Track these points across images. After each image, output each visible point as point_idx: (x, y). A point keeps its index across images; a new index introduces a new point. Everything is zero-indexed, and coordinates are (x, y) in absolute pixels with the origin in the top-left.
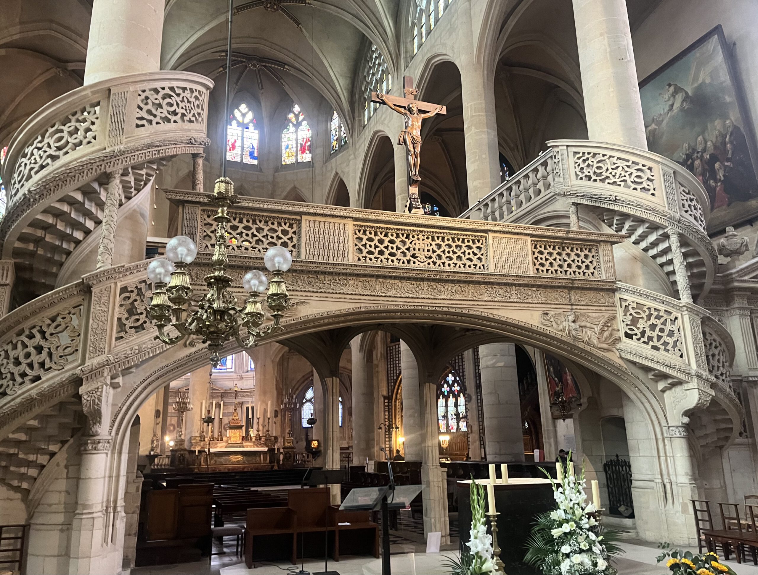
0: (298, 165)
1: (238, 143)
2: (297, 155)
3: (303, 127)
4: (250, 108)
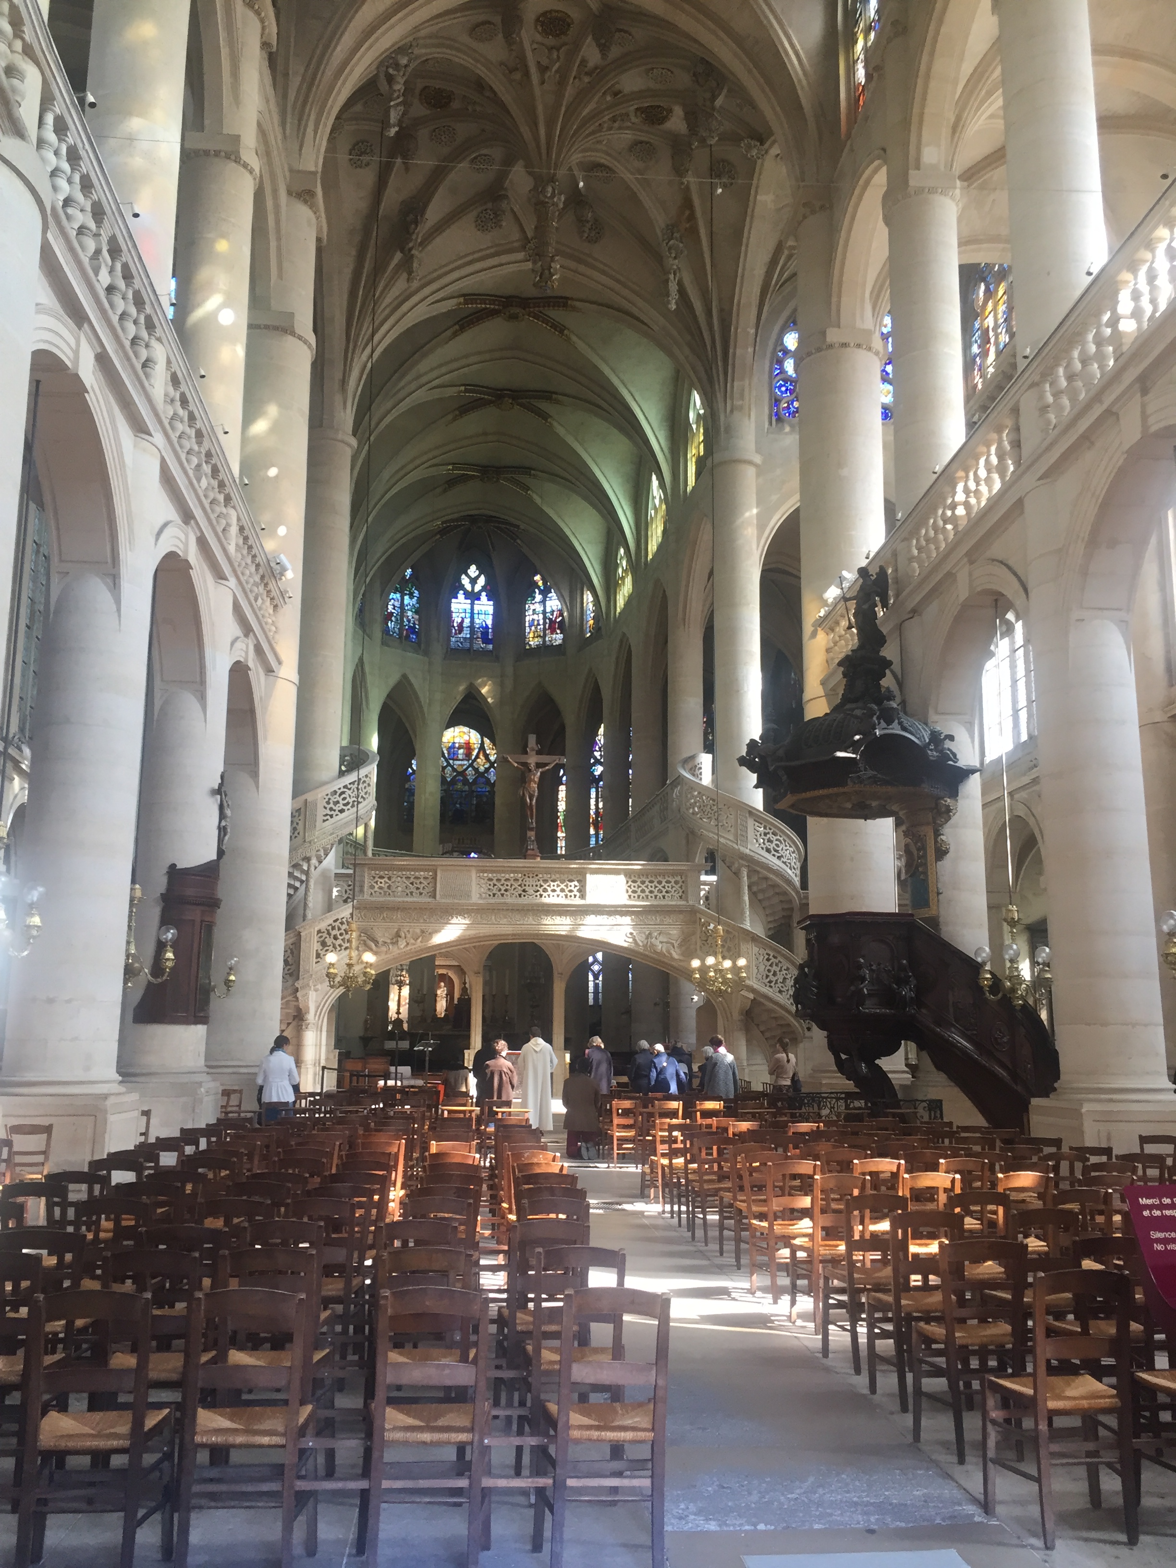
0: (545, 649)
1: (467, 622)
2: (545, 635)
3: (553, 595)
4: (482, 570)
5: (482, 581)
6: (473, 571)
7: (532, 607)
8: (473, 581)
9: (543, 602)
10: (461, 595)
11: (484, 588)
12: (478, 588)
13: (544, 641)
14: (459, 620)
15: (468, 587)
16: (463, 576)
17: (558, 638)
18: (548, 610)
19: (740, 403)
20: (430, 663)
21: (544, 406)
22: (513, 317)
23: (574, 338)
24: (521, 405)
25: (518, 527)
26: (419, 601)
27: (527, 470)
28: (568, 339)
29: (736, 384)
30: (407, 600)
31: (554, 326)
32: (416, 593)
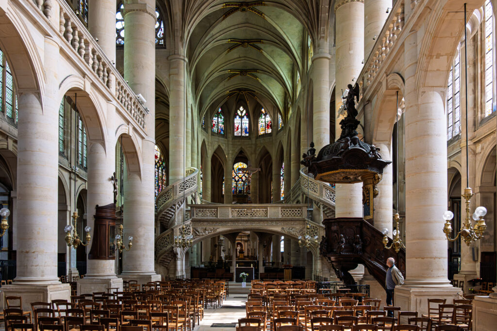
0: (266, 135)
1: (240, 127)
2: (265, 130)
3: (268, 116)
4: (244, 108)
5: (244, 112)
6: (241, 108)
7: (261, 120)
8: (242, 112)
9: (265, 118)
10: (238, 117)
11: (245, 115)
12: (243, 114)
13: (265, 132)
14: (237, 126)
15: (240, 114)
16: (238, 111)
17: (270, 131)
18: (267, 121)
19: (323, 35)
20: (228, 141)
21: (259, 45)
22: (244, 10)
23: (266, 16)
24: (251, 45)
25: (255, 91)
26: (224, 120)
27: (256, 70)
28: (264, 18)
29: (322, 28)
30: (220, 120)
31: (258, 13)
32: (223, 117)
